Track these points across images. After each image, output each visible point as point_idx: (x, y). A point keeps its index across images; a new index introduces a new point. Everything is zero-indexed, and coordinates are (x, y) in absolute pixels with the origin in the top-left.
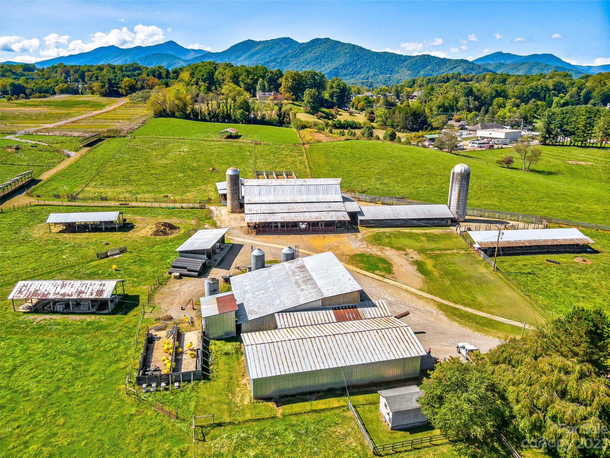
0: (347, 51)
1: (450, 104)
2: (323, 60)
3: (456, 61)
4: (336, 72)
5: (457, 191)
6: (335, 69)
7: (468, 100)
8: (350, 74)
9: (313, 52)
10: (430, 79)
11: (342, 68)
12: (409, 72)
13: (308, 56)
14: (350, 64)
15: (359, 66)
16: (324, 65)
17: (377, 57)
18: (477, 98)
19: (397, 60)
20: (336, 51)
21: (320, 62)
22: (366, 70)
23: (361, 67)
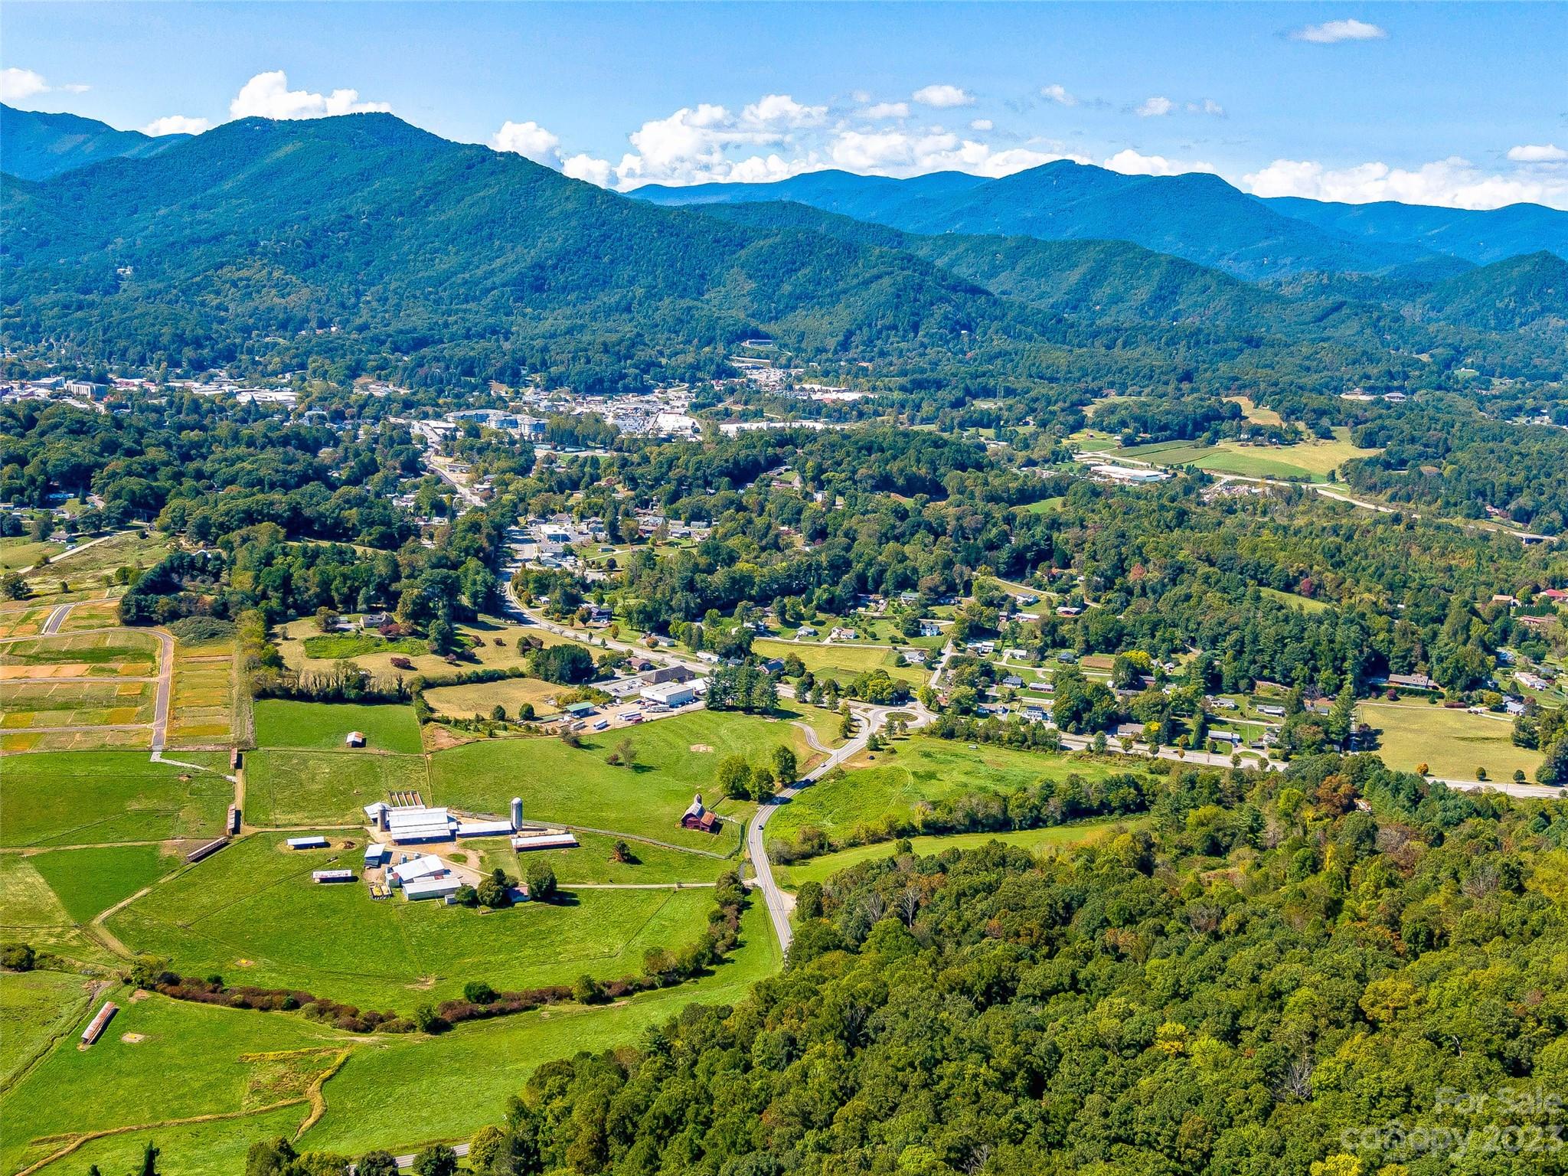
0: (570, 206)
2: (497, 230)
4: (537, 279)
6: (533, 268)
8: (579, 287)
9: (468, 200)
11: (555, 267)
13: (451, 213)
14: (581, 252)
15: (606, 259)
16: (501, 248)
17: (660, 232)
19: (717, 241)
20: (539, 204)
21: (490, 237)
22: (627, 272)
23: (612, 262)
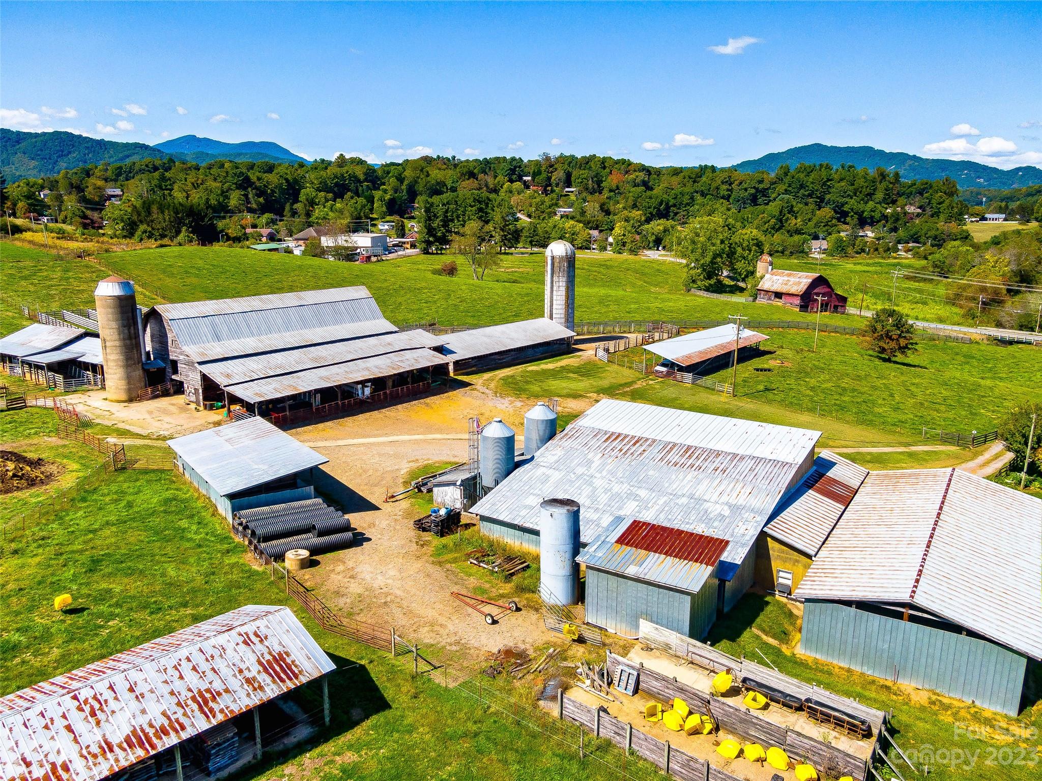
1: (219, 202)
3: (127, 146)
5: (563, 290)
7: (246, 196)
10: (121, 168)
12: (33, 163)
18: (261, 193)
